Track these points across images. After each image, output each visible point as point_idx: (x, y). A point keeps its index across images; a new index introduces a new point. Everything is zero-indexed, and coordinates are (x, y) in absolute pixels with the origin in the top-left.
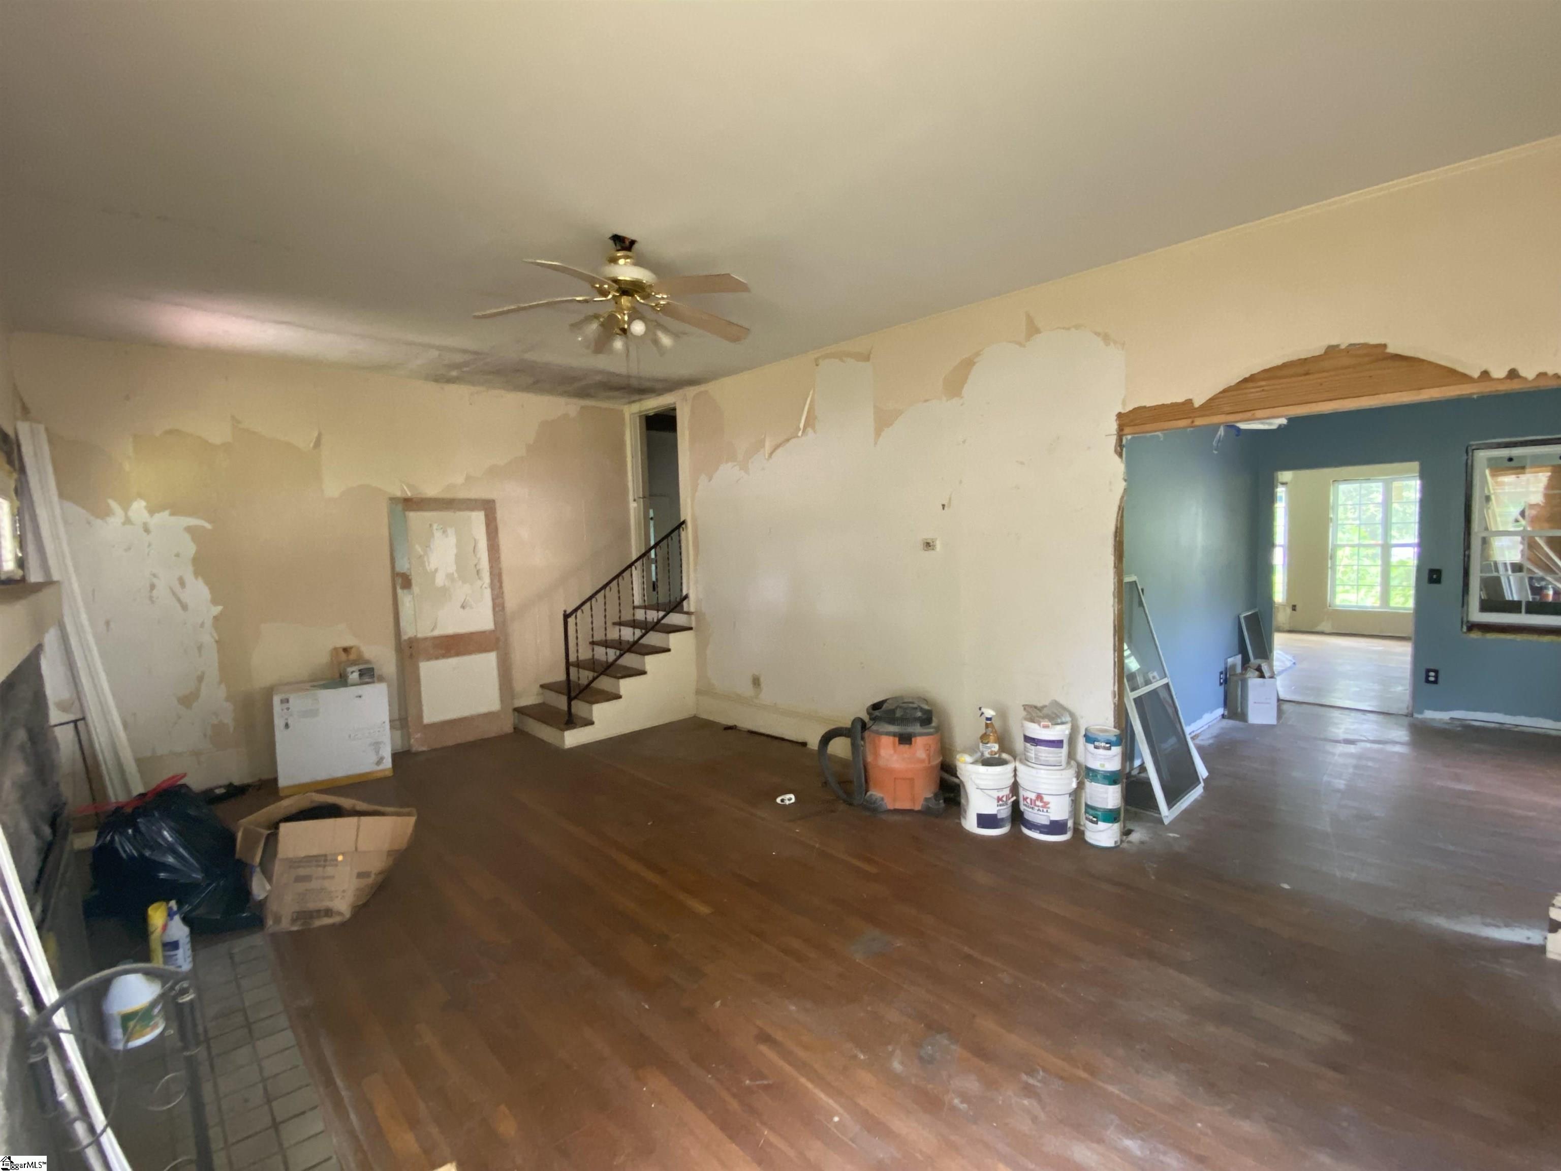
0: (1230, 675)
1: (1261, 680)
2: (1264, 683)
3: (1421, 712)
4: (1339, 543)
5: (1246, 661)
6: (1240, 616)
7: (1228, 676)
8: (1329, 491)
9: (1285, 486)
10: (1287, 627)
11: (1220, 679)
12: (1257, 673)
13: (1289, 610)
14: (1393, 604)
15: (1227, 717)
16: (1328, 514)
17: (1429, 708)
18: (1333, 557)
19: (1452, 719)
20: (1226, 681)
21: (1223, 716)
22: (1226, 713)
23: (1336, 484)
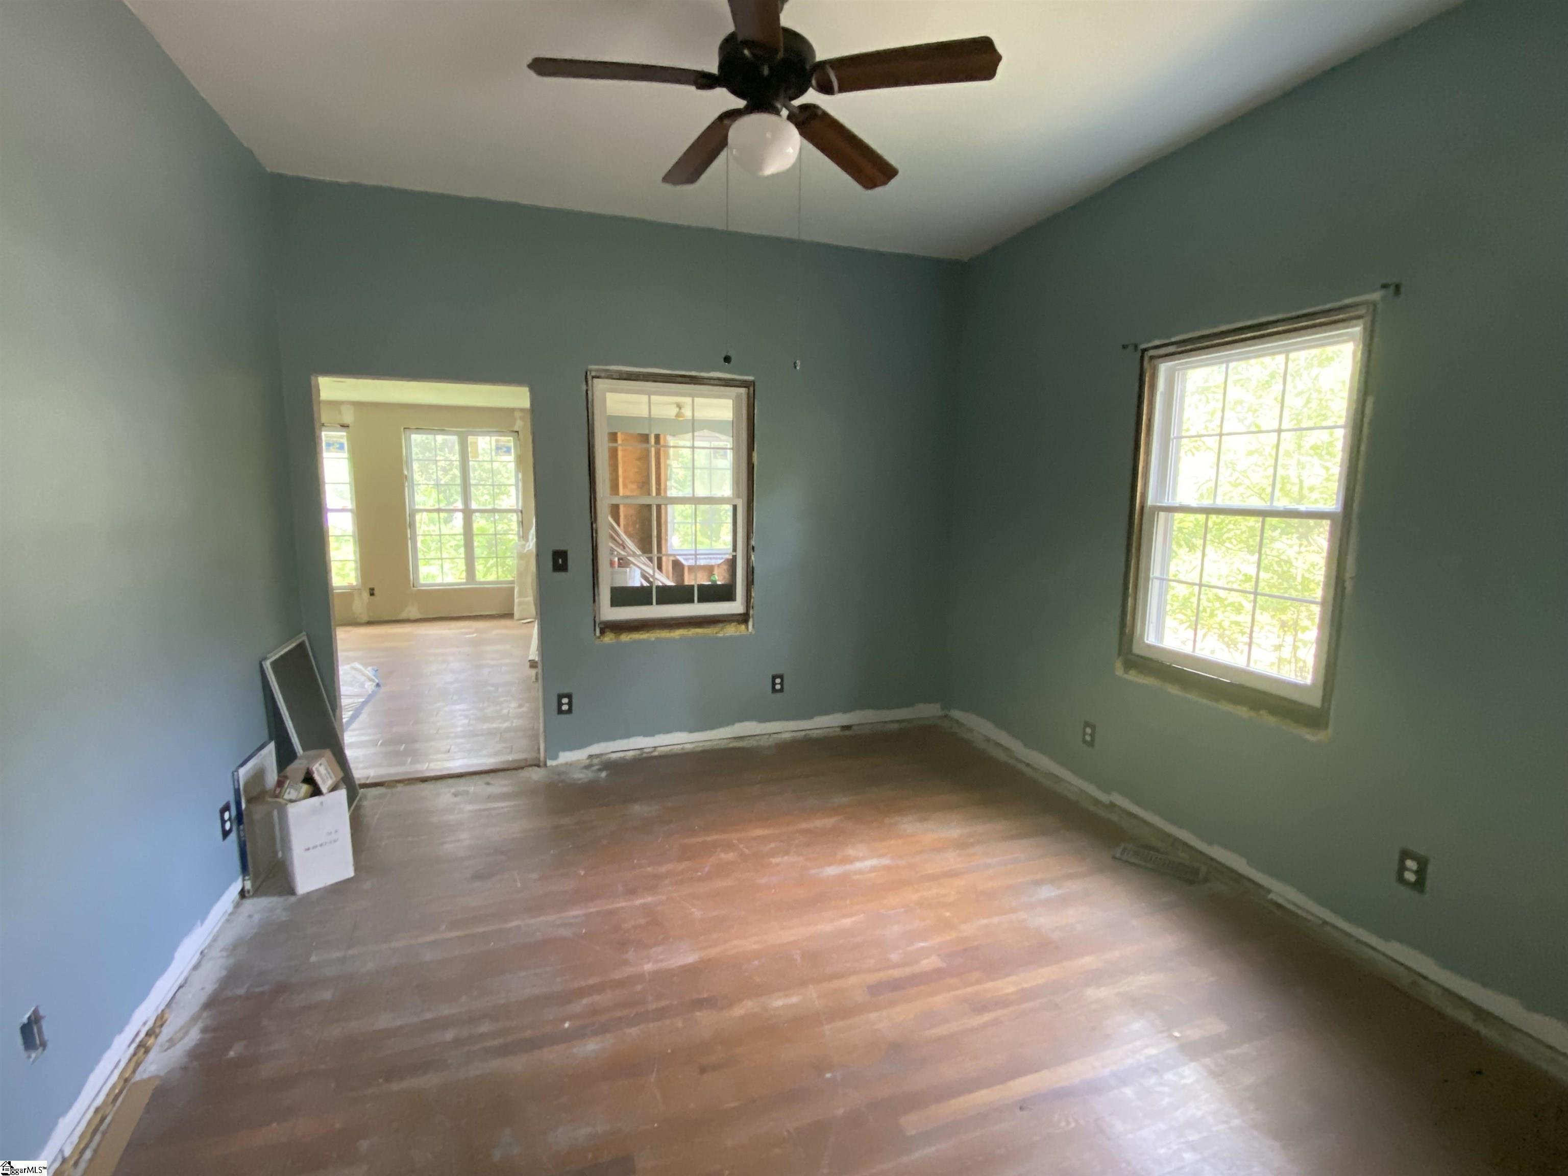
0: (249, 801)
1: (316, 800)
2: (322, 803)
3: (555, 757)
4: (417, 507)
5: (285, 756)
6: (263, 663)
7: (243, 806)
8: (400, 439)
9: (344, 429)
10: (365, 619)
11: (223, 822)
12: (305, 788)
13: (366, 595)
14: (480, 576)
15: (251, 894)
16: (402, 470)
17: (565, 749)
18: (412, 525)
19: (590, 757)
20: (240, 818)
21: (243, 894)
22: (248, 885)
23: (408, 432)
